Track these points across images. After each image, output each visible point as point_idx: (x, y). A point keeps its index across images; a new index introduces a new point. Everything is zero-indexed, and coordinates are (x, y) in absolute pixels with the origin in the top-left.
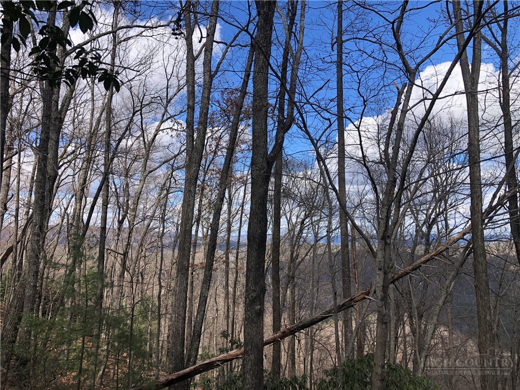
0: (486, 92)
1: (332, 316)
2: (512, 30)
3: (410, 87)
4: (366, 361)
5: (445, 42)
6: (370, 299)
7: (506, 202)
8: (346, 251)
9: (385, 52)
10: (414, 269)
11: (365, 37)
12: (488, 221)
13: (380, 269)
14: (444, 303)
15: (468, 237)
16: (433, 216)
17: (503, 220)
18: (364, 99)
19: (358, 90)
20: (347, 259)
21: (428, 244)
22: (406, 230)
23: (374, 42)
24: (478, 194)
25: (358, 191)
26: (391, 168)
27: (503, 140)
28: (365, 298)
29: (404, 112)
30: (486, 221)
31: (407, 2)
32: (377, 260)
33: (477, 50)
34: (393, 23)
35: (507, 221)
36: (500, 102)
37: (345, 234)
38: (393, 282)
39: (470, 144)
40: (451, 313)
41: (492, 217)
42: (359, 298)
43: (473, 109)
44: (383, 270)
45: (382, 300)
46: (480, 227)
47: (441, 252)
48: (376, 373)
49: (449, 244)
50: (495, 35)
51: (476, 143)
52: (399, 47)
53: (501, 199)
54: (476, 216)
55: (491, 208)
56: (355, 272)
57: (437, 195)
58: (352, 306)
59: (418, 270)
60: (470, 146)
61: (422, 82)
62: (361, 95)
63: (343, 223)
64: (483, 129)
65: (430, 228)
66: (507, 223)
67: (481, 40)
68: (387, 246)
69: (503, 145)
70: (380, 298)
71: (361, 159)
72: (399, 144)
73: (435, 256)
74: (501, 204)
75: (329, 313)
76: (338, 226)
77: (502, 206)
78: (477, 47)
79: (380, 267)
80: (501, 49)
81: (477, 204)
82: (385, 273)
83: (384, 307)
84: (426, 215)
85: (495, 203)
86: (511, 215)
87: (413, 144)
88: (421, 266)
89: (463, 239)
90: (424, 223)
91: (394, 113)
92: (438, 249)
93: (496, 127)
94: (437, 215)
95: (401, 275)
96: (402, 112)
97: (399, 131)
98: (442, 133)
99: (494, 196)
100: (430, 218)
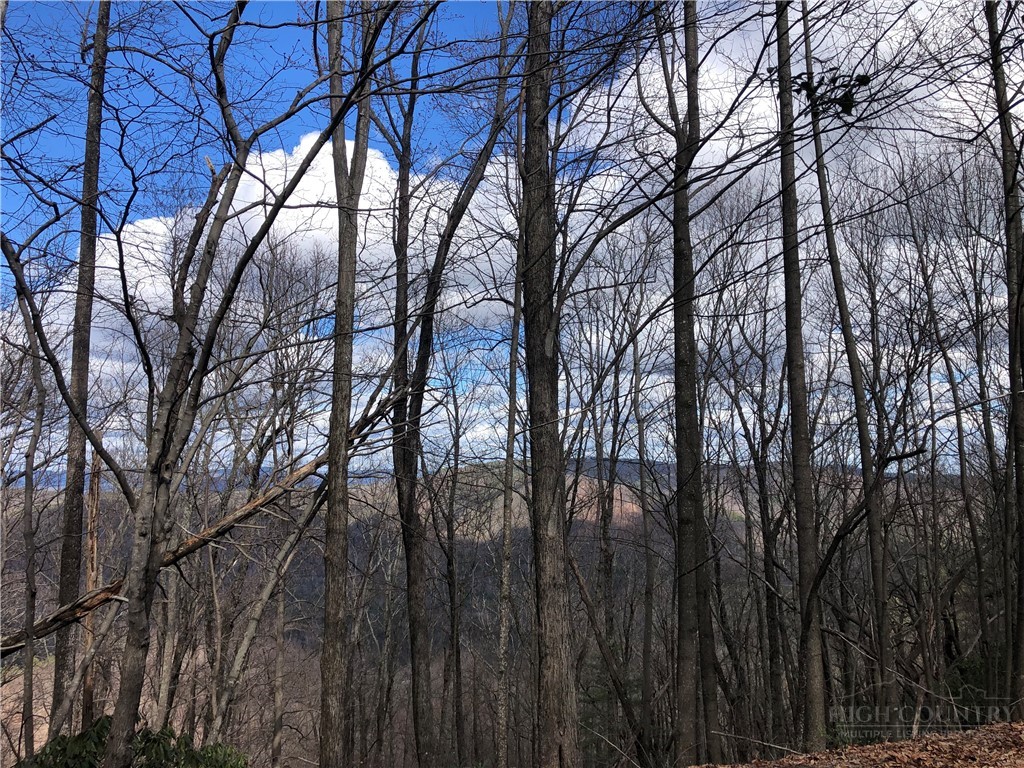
0: (367, 213)
1: (23, 646)
2: (421, 119)
3: (237, 173)
4: (94, 735)
5: (306, 105)
6: (121, 601)
7: (389, 412)
8: (75, 502)
9: (200, 97)
10: (221, 533)
11: (158, 54)
12: (360, 442)
13: (143, 535)
14: (272, 596)
15: (324, 470)
16: (268, 433)
17: (382, 440)
18: (133, 174)
19: (120, 150)
20: (76, 518)
21: (254, 485)
22: (216, 459)
23: (177, 71)
24: (344, 394)
25: (123, 374)
26: (184, 328)
27: (393, 304)
28: (108, 600)
29: (221, 220)
30: (357, 441)
31: (242, 6)
32: (139, 515)
33: (361, 137)
34: (212, 37)
35: (387, 442)
36: (393, 238)
37: (78, 465)
38: (174, 562)
39: (339, 303)
40: (283, 613)
41: (366, 435)
42: (95, 602)
43: (348, 240)
44: (149, 536)
45: (140, 599)
46: (343, 452)
47: (274, 499)
48: (113, 756)
49: (289, 484)
50: (395, 122)
51: (349, 302)
52: (221, 90)
53: (383, 405)
54: (338, 433)
55: (366, 421)
56: (93, 545)
57: (279, 393)
58: (77, 620)
59: (227, 535)
60: (339, 305)
61: (264, 172)
62: (126, 164)
63: (75, 439)
64: (363, 279)
65: (262, 453)
66: (386, 447)
67: (369, 122)
68: (163, 486)
69: (393, 312)
70: (137, 595)
71: (120, 301)
72: (205, 282)
73: (262, 506)
74: (381, 413)
75: (18, 641)
76: (63, 449)
77: (384, 416)
78: (361, 132)
79: (143, 530)
80: (400, 147)
81: (342, 410)
82: (154, 542)
83: (144, 614)
84: (257, 429)
85: (372, 411)
86: (395, 433)
87: (232, 285)
88: (233, 527)
89: (315, 474)
90: (252, 444)
91: (201, 220)
92: (268, 494)
93: (384, 278)
94: (277, 432)
95: (193, 546)
96: (216, 218)
97: (207, 256)
98: (293, 276)
99: (373, 399)
100: (263, 435)
